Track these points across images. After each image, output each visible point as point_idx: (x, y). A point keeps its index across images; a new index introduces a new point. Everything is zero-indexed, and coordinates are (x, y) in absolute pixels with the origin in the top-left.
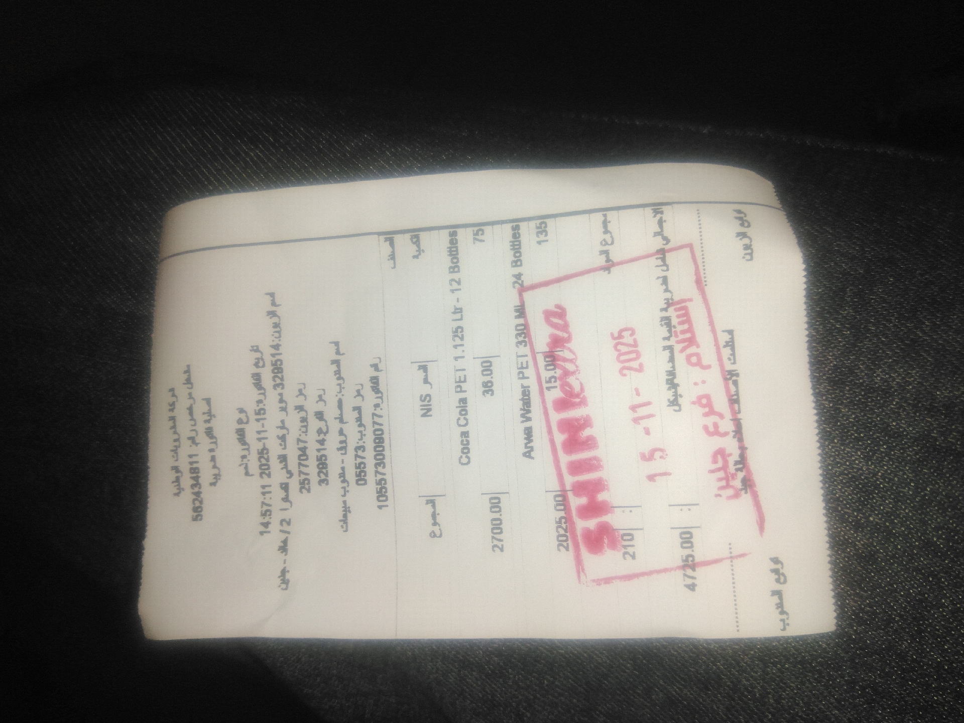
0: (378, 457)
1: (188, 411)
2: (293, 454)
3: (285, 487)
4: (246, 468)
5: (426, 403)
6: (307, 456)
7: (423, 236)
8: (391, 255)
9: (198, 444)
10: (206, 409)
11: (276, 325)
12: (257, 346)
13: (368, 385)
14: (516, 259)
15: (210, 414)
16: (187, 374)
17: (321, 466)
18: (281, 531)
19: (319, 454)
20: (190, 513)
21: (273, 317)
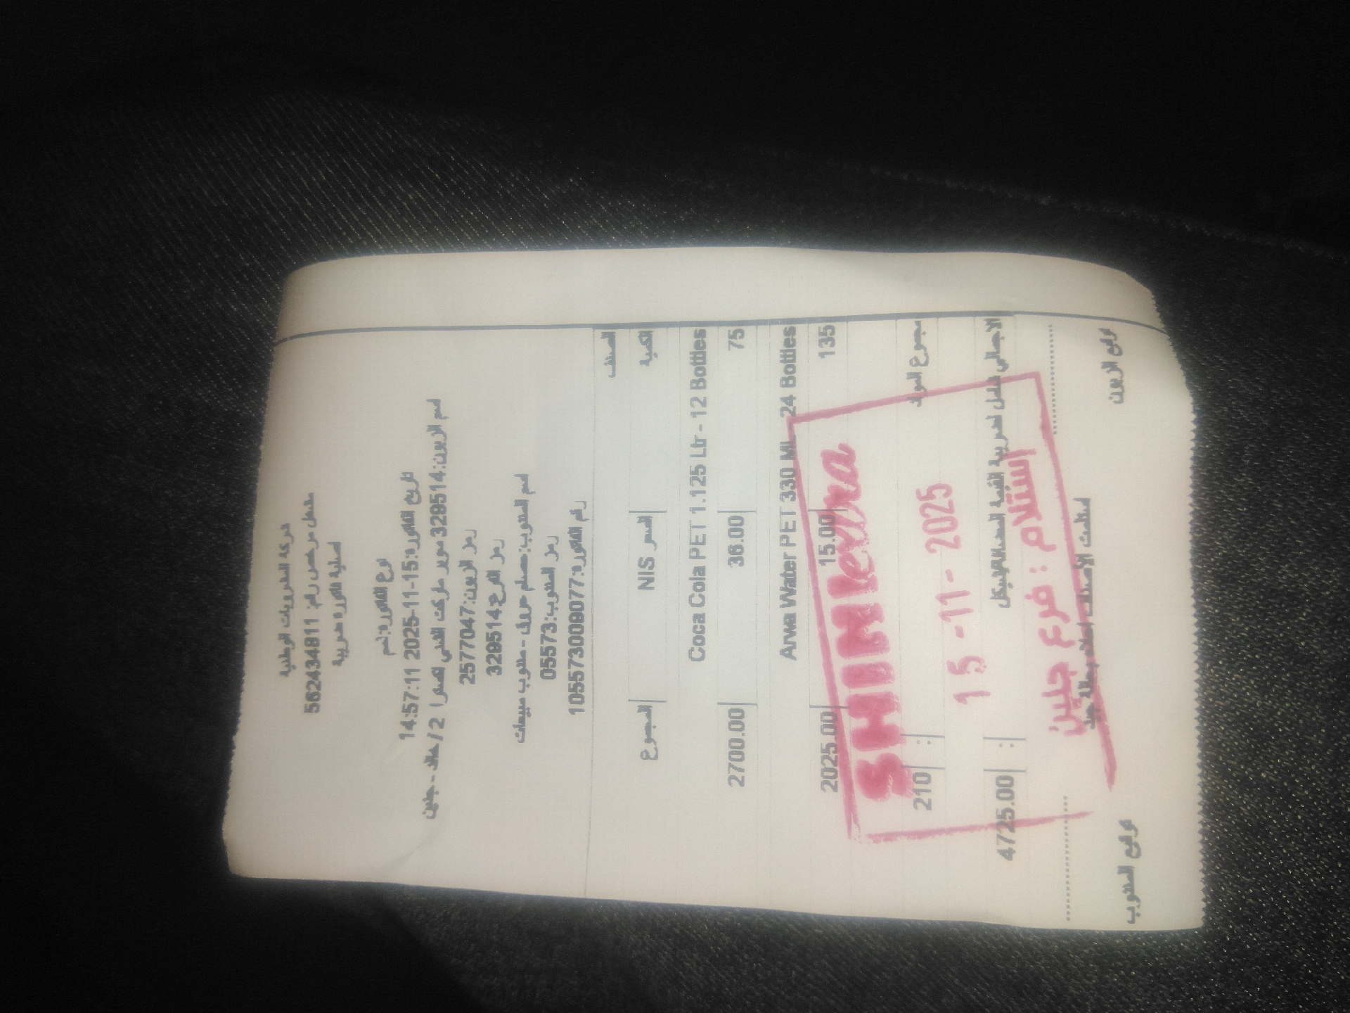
0: (574, 641)
1: (306, 558)
2: (452, 627)
3: (439, 674)
4: (386, 643)
5: (646, 570)
6: (473, 632)
7: (658, 334)
8: (610, 357)
9: (320, 605)
10: (332, 556)
11: (440, 446)
12: (411, 474)
13: (566, 539)
14: (787, 376)
15: (338, 565)
16: (310, 506)
17: (492, 648)
18: (429, 735)
19: (491, 631)
20: (302, 702)
21: (435, 433)
